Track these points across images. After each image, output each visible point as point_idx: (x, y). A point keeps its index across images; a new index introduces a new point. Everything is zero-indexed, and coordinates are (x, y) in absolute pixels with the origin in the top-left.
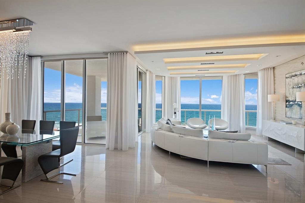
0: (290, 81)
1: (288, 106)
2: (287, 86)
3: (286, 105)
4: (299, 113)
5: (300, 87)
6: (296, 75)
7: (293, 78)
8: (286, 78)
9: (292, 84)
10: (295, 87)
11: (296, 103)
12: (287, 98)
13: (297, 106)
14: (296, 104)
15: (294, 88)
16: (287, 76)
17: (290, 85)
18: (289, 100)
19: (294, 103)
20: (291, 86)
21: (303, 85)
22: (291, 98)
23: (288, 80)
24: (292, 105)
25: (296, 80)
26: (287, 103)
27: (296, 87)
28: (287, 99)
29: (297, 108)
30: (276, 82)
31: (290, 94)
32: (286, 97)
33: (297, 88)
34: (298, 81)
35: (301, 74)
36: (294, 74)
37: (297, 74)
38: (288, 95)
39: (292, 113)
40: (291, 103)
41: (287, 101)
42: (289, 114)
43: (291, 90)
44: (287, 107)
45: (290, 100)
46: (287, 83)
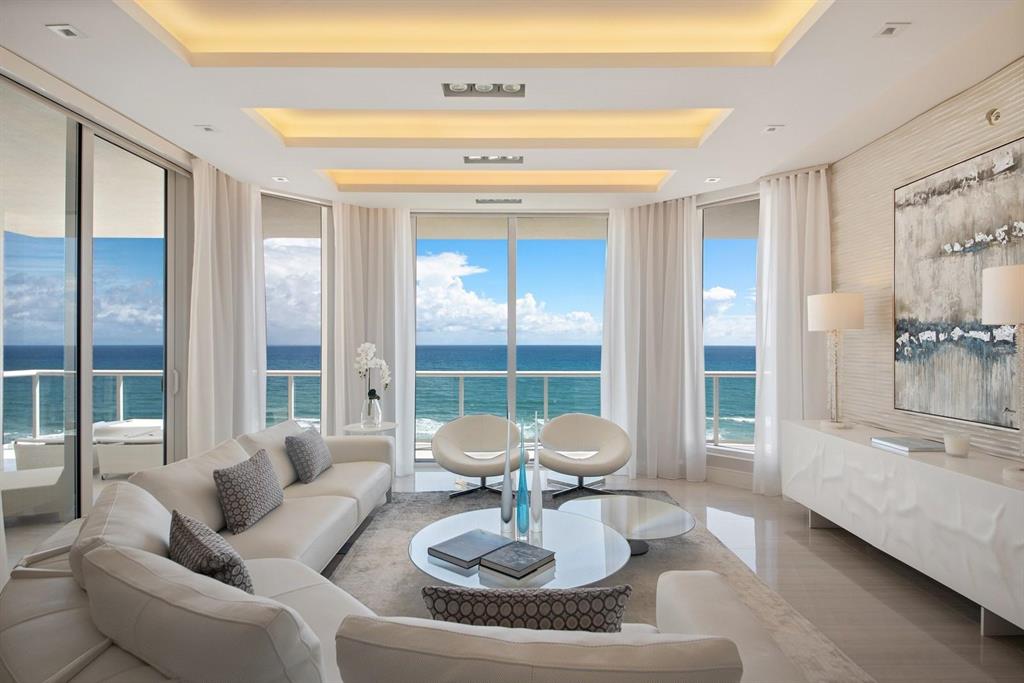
0: (920, 223)
1: (907, 350)
2: (900, 246)
3: (896, 345)
4: (974, 389)
5: (979, 247)
6: (956, 185)
7: (936, 201)
8: (897, 206)
9: (929, 233)
10: (947, 248)
11: (957, 333)
12: (903, 308)
13: (963, 352)
14: (957, 343)
15: (942, 253)
16: (902, 195)
17: (920, 243)
18: (912, 322)
19: (942, 337)
20: (928, 247)
21: (1000, 233)
22: (928, 310)
23: (906, 218)
24: (929, 349)
25: (955, 210)
26: (905, 337)
27: (957, 247)
28: (905, 315)
29: (960, 361)
30: (840, 235)
31: (917, 289)
32: (897, 305)
33: (965, 251)
34: (967, 214)
35: (986, 176)
36: (940, 180)
37: (960, 176)
38: (905, 294)
39: (932, 387)
40: (927, 336)
41: (899, 328)
42: (911, 392)
43: (926, 268)
44: (904, 358)
45: (921, 319)
46: (902, 233)
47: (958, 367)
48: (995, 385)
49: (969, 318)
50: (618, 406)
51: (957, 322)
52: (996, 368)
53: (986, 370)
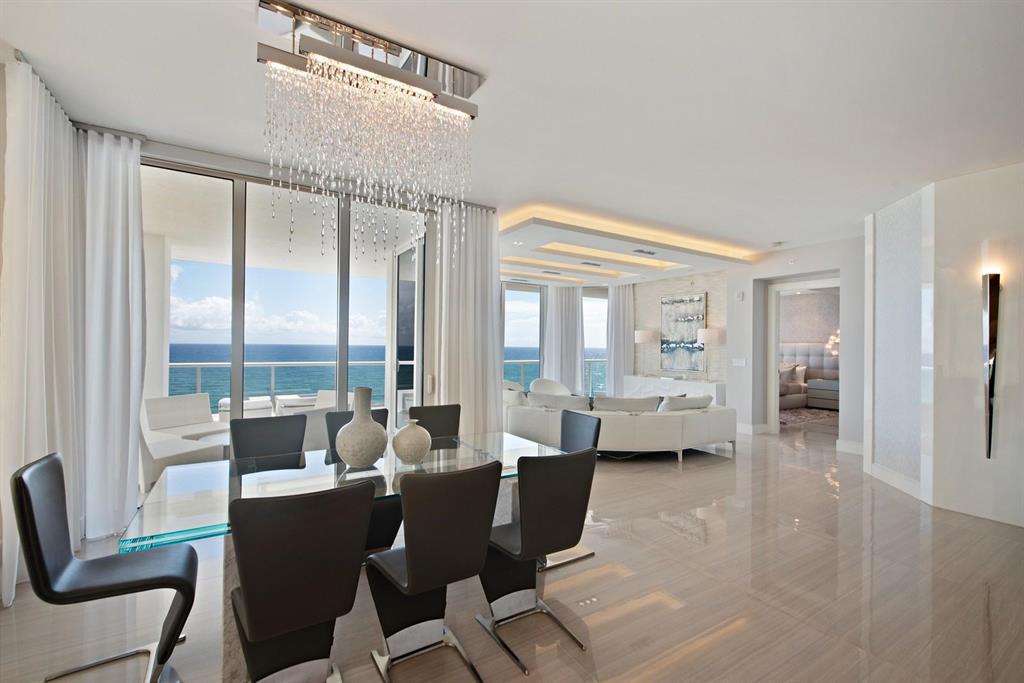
0: (670, 310)
1: (666, 350)
2: (664, 316)
3: (662, 348)
4: (687, 361)
5: (689, 320)
6: (683, 301)
7: (676, 304)
8: (662, 303)
9: (674, 314)
10: (679, 319)
11: (682, 345)
12: (664, 336)
13: (684, 350)
14: (682, 347)
15: (677, 321)
16: (664, 300)
17: (670, 316)
18: (668, 341)
19: (677, 346)
20: (673, 318)
22: (673, 337)
23: (666, 308)
24: (673, 349)
25: (682, 308)
26: (665, 346)
27: (683, 320)
28: (665, 338)
31: (669, 330)
32: (662, 335)
33: (685, 321)
34: (686, 310)
35: (691, 301)
36: (678, 298)
37: (684, 299)
38: (664, 332)
39: (674, 361)
40: (674, 345)
41: (663, 343)
42: (667, 363)
43: (672, 324)
44: (664, 352)
45: (670, 340)
46: (664, 312)
47: (682, 354)
48: (693, 360)
49: (686, 341)
50: (550, 372)
51: (682, 341)
52: (694, 355)
53: (691, 355)
